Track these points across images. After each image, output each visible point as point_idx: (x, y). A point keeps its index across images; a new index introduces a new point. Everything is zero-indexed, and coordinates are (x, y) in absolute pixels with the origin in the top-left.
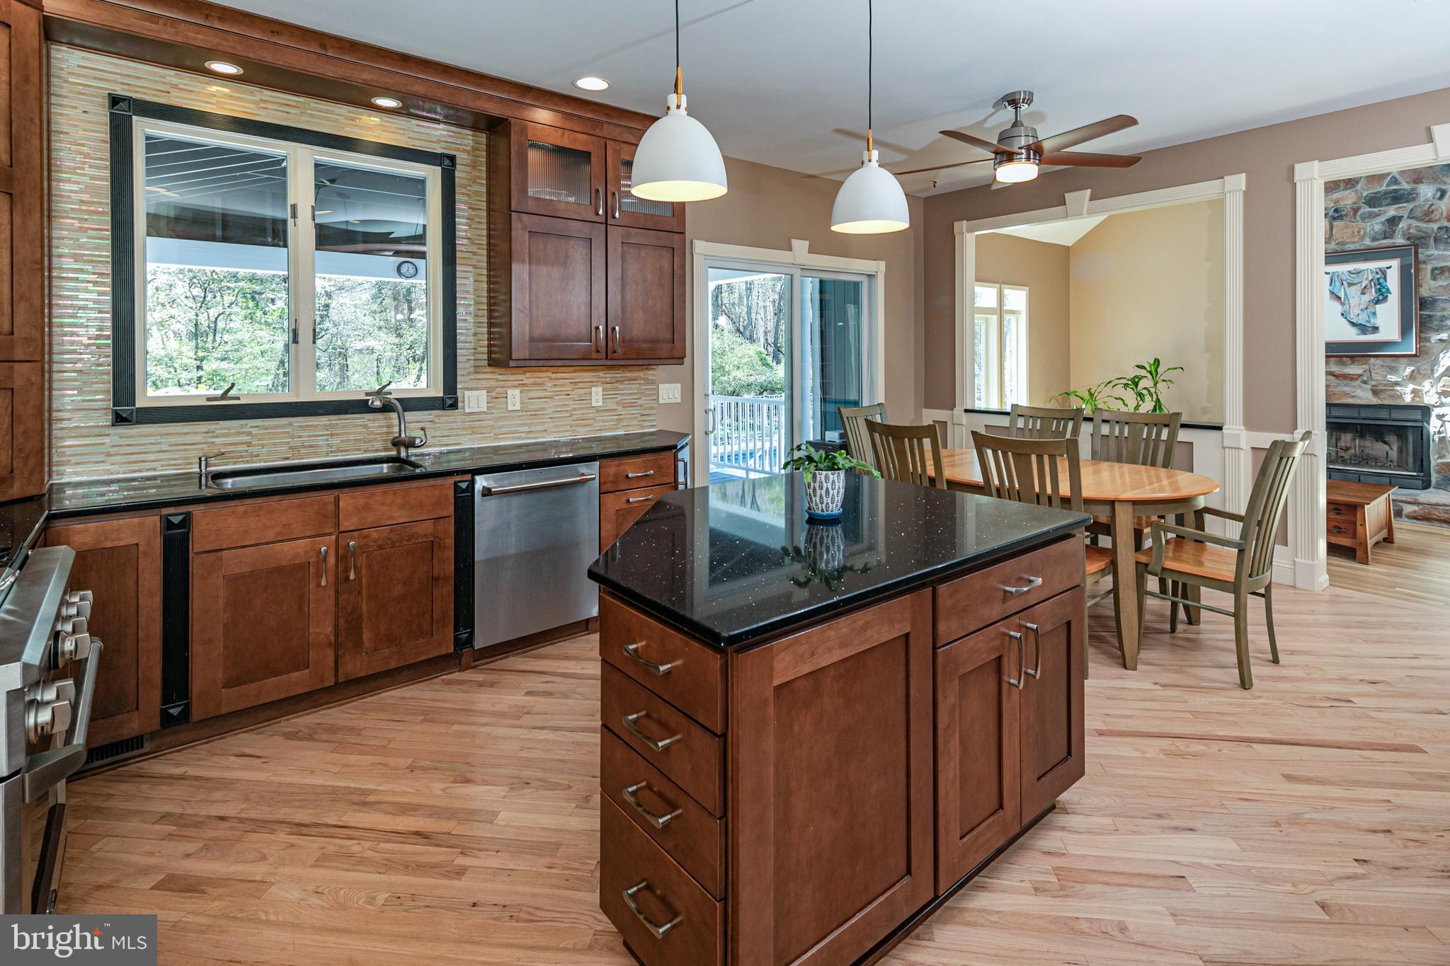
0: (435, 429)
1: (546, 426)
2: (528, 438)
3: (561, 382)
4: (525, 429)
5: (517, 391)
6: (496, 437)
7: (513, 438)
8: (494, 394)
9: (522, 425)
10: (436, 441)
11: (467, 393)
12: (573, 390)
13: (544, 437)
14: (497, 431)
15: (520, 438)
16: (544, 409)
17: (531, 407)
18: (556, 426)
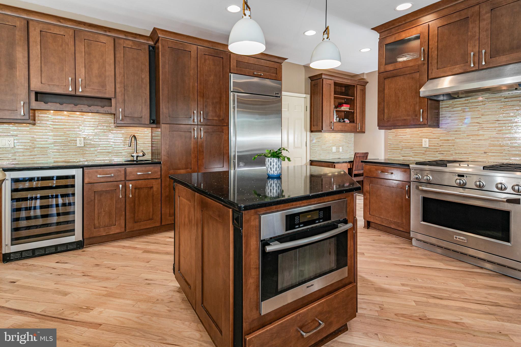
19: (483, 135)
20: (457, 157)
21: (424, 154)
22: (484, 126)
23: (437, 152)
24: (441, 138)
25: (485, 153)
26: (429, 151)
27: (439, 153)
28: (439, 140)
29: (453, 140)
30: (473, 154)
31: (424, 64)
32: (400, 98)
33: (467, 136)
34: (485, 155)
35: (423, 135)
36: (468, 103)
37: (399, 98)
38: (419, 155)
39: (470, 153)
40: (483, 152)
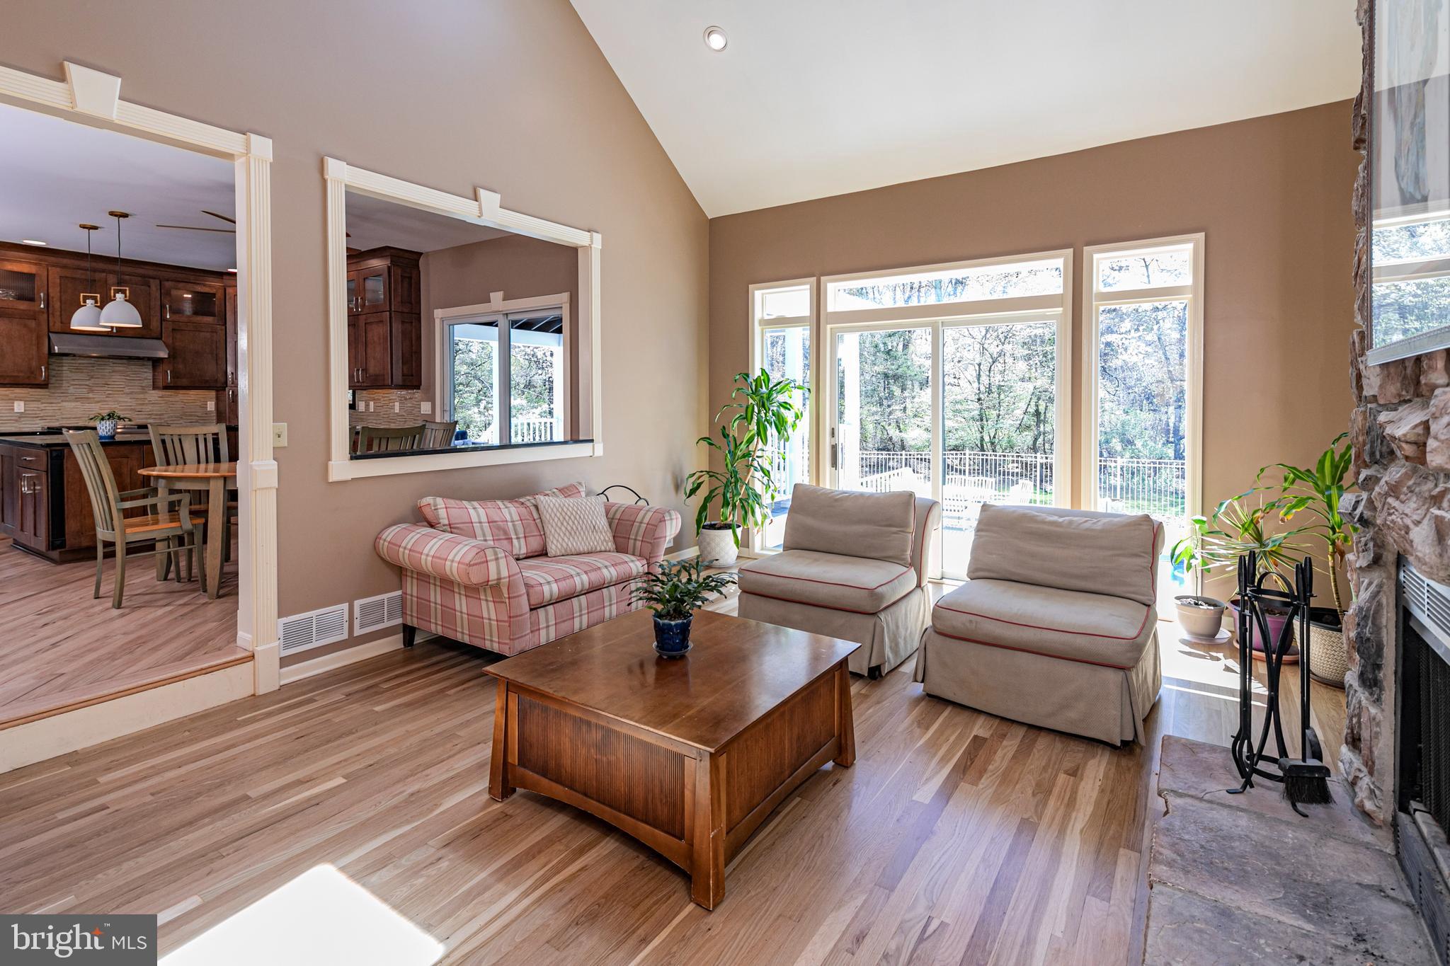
1: (380, 421)
3: (386, 398)
4: (375, 422)
5: (373, 403)
8: (367, 404)
9: (374, 420)
11: (360, 403)
12: (389, 403)
14: (367, 421)
16: (380, 412)
17: (377, 411)
20: (64, 422)
22: (94, 388)
24: (42, 401)
28: (40, 403)
29: (58, 403)
31: (43, 313)
33: (76, 398)
35: (16, 397)
36: (74, 363)
39: (79, 418)
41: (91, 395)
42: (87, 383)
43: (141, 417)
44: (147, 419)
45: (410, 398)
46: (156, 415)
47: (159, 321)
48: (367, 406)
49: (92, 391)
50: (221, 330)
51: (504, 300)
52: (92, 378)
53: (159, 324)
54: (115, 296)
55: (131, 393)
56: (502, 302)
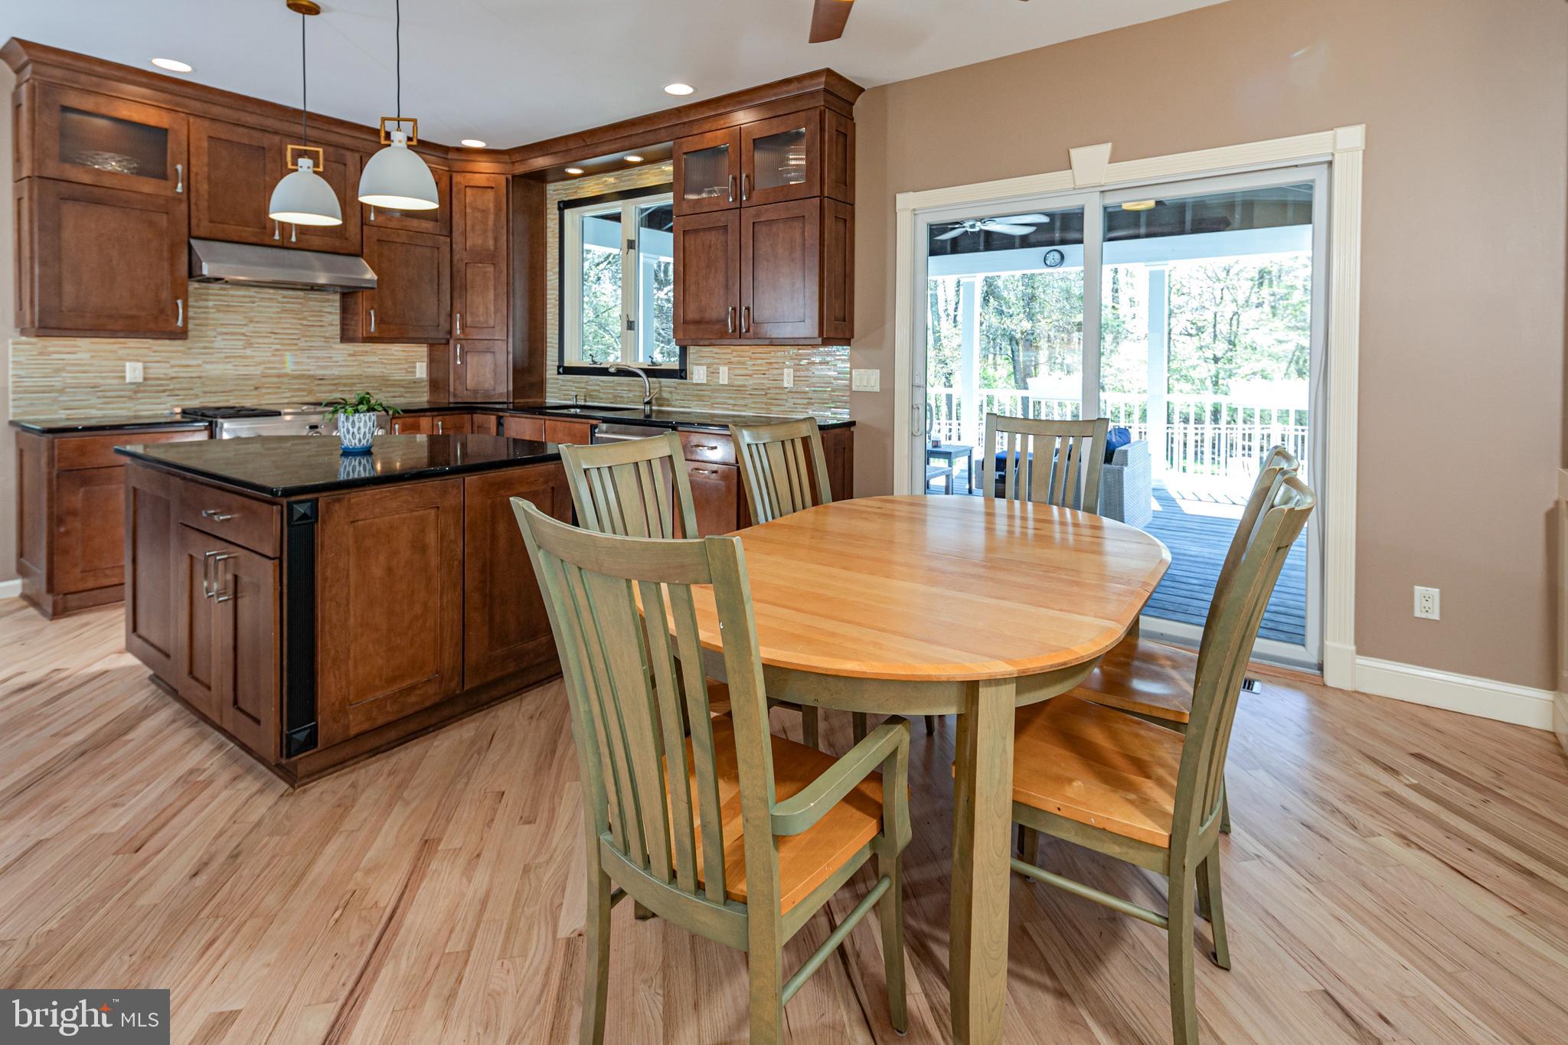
0: (678, 394)
1: (747, 401)
2: (733, 410)
3: (759, 362)
4: (732, 402)
5: (726, 368)
6: (712, 406)
7: (724, 409)
8: (711, 370)
9: (730, 398)
10: (677, 403)
11: (695, 367)
12: (768, 370)
13: (745, 411)
14: (712, 400)
15: (728, 409)
16: (744, 386)
17: (736, 383)
18: (755, 403)
19: (253, 357)
20: (207, 400)
21: (130, 398)
22: (253, 340)
23: (164, 391)
24: (173, 362)
25: (256, 388)
26: (145, 391)
27: (167, 394)
28: (168, 365)
29: (199, 366)
30: (236, 393)
31: (180, 201)
32: (115, 262)
33: (226, 357)
34: (255, 393)
35: (128, 355)
36: (224, 295)
37: (111, 261)
38: (117, 402)
39: (230, 392)
40: (252, 388)
41: (248, 352)
42: (243, 331)
43: (323, 388)
44: (331, 392)
45: (821, 363)
46: (345, 385)
47: (359, 224)
48: (713, 373)
49: (250, 345)
50: (445, 243)
51: (1109, 163)
52: (251, 321)
53: (358, 230)
54: (295, 163)
55: (309, 349)
56: (1107, 165)
